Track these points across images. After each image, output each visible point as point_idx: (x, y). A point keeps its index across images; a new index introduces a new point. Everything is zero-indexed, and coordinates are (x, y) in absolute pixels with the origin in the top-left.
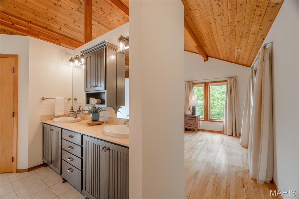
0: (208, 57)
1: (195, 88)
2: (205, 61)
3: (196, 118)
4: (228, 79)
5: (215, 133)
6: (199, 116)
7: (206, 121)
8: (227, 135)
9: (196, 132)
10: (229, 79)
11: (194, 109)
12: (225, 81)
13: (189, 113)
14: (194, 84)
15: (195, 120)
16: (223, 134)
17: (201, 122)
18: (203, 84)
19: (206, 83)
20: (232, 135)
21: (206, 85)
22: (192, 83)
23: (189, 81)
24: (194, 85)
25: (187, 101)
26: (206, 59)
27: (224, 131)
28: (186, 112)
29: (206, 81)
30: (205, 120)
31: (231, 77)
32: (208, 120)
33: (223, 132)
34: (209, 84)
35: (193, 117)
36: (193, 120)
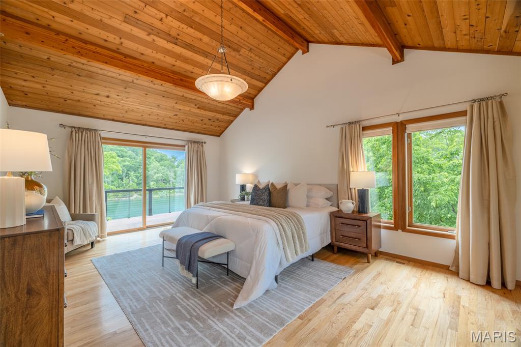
0: (405, 50)
1: (367, 139)
2: (395, 61)
3: (367, 221)
4: (472, 107)
5: (427, 269)
6: (379, 216)
7: (400, 231)
8: (468, 281)
9: (368, 262)
10: (476, 105)
11: (363, 196)
12: (463, 113)
13: (349, 206)
14: (364, 129)
15: (363, 227)
16: (456, 277)
17: (383, 231)
18: (391, 128)
19: (397, 123)
20: (488, 283)
21: (400, 129)
22: (358, 128)
23: (350, 123)
24: (365, 132)
25: (345, 173)
26: (398, 56)
27: (458, 267)
28: (341, 203)
29: (399, 119)
30: (396, 228)
31: (482, 100)
32: (404, 229)
33: (453, 269)
34: (407, 126)
35: (357, 218)
36: (359, 226)
